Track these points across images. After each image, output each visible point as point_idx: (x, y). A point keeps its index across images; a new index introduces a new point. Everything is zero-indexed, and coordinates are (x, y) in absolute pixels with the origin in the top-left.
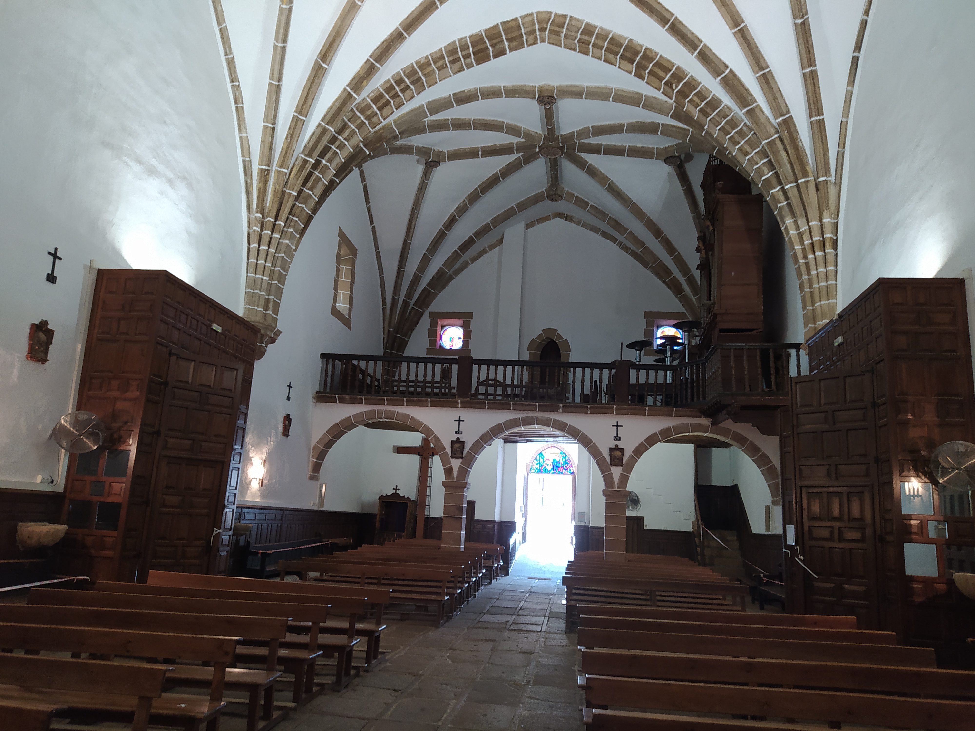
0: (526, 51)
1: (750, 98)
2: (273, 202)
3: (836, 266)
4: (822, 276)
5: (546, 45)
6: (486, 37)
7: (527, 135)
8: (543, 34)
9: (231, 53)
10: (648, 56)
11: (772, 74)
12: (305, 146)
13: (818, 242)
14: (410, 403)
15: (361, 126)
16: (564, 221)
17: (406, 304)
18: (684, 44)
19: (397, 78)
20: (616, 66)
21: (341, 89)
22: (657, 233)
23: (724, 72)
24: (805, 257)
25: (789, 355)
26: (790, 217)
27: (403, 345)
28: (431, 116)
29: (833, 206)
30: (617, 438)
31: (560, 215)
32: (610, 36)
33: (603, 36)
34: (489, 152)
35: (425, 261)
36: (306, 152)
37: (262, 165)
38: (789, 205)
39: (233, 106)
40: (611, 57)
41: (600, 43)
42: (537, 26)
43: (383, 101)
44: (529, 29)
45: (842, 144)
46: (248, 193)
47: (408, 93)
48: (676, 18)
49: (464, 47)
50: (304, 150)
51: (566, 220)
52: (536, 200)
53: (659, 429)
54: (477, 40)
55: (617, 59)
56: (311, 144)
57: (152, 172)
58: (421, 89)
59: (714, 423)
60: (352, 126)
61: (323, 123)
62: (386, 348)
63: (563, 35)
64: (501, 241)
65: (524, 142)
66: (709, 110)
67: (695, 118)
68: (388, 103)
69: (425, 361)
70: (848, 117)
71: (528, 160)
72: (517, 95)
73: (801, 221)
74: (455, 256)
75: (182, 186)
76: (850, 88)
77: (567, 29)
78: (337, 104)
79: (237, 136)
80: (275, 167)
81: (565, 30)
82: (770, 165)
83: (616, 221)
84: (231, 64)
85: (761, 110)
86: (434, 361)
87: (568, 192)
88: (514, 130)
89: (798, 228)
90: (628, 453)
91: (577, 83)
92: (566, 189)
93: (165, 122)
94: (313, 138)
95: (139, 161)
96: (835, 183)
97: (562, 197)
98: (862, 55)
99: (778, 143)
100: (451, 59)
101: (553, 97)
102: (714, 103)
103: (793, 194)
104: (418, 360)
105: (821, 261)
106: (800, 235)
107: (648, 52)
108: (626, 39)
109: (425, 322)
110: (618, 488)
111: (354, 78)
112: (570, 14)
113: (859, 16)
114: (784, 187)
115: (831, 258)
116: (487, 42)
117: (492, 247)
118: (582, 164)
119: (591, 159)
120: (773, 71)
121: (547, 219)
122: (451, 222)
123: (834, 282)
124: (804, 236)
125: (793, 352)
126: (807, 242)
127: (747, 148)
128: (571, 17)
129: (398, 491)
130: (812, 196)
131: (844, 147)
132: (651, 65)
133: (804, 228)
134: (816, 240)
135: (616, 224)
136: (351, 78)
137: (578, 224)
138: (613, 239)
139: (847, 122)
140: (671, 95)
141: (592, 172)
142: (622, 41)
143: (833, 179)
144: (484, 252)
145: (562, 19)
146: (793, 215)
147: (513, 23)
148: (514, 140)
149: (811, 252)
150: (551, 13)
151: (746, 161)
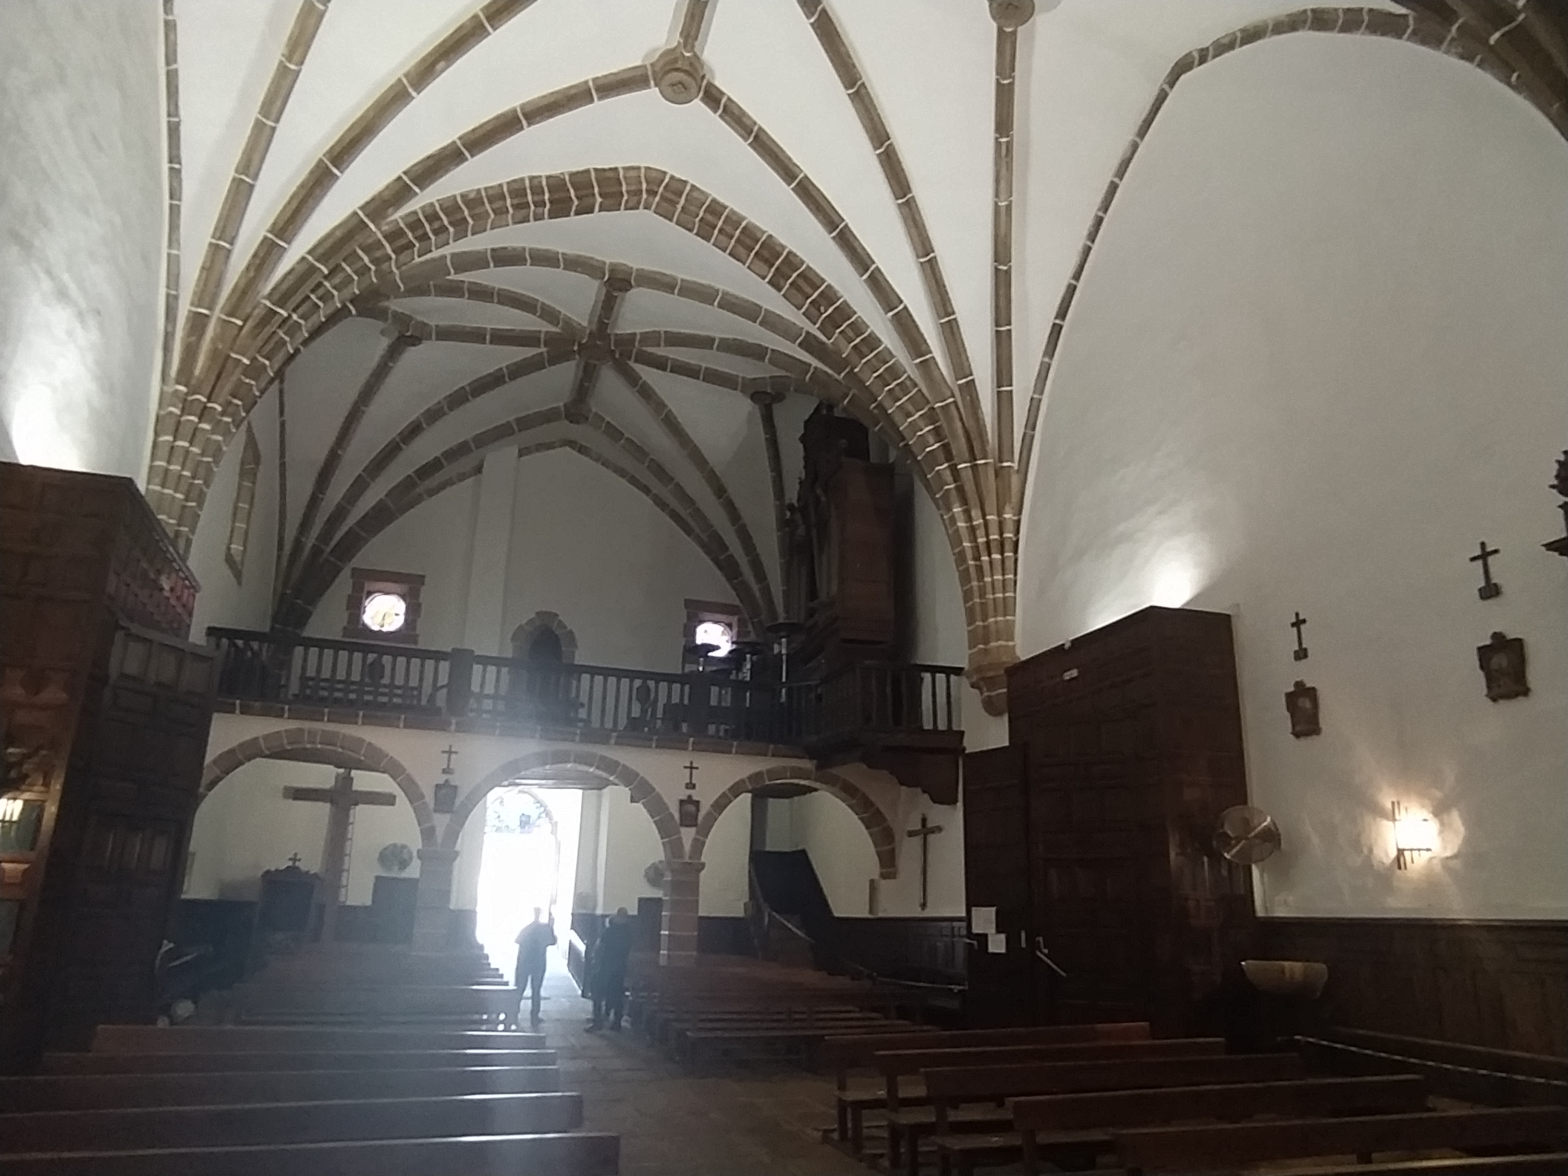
0: (622, 216)
1: (924, 346)
2: (208, 369)
3: (1015, 574)
4: (999, 586)
5: (650, 213)
6: (571, 183)
7: (568, 323)
8: (651, 198)
9: (177, 115)
10: (792, 262)
11: (957, 322)
12: (274, 289)
13: (996, 542)
14: (368, 721)
15: (363, 271)
16: (575, 453)
17: (316, 551)
18: (852, 262)
19: (429, 211)
20: (744, 264)
21: (348, 212)
22: (720, 491)
23: (896, 307)
24: (977, 558)
25: (922, 679)
26: (957, 504)
27: (303, 618)
28: (455, 273)
29: (1015, 499)
30: (691, 786)
31: (571, 444)
32: (744, 224)
33: (734, 220)
34: (501, 338)
35: (359, 486)
36: (276, 296)
37: (199, 306)
38: (960, 490)
39: (166, 201)
40: (741, 251)
41: (728, 229)
42: (644, 186)
43: (403, 241)
44: (633, 188)
45: (1031, 425)
46: (167, 349)
47: (443, 237)
48: (846, 226)
49: (537, 190)
50: (270, 294)
51: (579, 451)
52: (549, 416)
53: (748, 774)
54: (557, 184)
55: (749, 255)
56: (284, 286)
57: (62, 294)
58: (461, 235)
59: (819, 767)
60: (348, 269)
61: (310, 258)
62: (274, 619)
63: (679, 207)
64: (479, 470)
65: (557, 333)
66: (864, 350)
67: (844, 356)
68: (411, 245)
69: (337, 646)
70: (1042, 393)
71: (555, 359)
72: (579, 269)
73: (975, 513)
74: (408, 484)
75: (92, 322)
76: (1047, 360)
77: (686, 200)
78: (339, 234)
79: (165, 251)
80: (218, 313)
81: (682, 201)
82: (938, 433)
83: (659, 466)
84: (174, 131)
85: (936, 364)
86: (352, 648)
87: (596, 414)
88: (549, 314)
89: (969, 519)
90: (704, 809)
91: (668, 272)
92: (594, 410)
93: (86, 212)
94: (290, 277)
95: (49, 273)
96: (1018, 471)
97: (587, 419)
98: (1066, 324)
99: (953, 407)
100: (516, 201)
101: (630, 283)
102: (872, 342)
103: (967, 477)
104: (322, 644)
105: (998, 567)
106: (972, 530)
107: (791, 257)
108: (764, 232)
109: (343, 584)
110: (690, 858)
111: (373, 199)
112: (691, 182)
113: (1066, 279)
114: (956, 465)
115: (1010, 564)
116: (572, 191)
117: (462, 477)
118: (633, 379)
119: (647, 374)
120: (959, 319)
121: (549, 446)
122: (414, 431)
123: (1012, 594)
124: (978, 532)
125: (927, 676)
126: (981, 540)
127: (910, 408)
128: (693, 186)
129: (297, 864)
130: (990, 482)
131: (1034, 429)
132: (795, 275)
133: (978, 522)
134: (994, 540)
135: (659, 471)
136: (367, 198)
137: (597, 460)
138: (646, 490)
139: (1040, 400)
140: (815, 320)
141: (646, 393)
142: (759, 235)
143: (1015, 465)
144: (449, 483)
145: (680, 186)
146: (964, 501)
147: (611, 174)
148: (545, 327)
149: (986, 553)
150: (665, 173)
151: (906, 424)
